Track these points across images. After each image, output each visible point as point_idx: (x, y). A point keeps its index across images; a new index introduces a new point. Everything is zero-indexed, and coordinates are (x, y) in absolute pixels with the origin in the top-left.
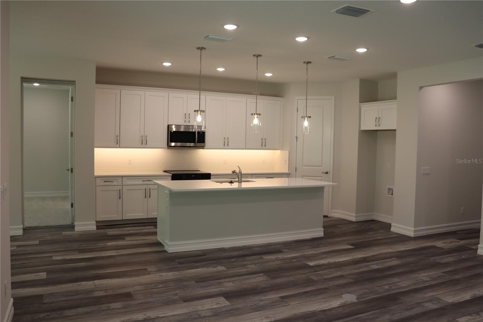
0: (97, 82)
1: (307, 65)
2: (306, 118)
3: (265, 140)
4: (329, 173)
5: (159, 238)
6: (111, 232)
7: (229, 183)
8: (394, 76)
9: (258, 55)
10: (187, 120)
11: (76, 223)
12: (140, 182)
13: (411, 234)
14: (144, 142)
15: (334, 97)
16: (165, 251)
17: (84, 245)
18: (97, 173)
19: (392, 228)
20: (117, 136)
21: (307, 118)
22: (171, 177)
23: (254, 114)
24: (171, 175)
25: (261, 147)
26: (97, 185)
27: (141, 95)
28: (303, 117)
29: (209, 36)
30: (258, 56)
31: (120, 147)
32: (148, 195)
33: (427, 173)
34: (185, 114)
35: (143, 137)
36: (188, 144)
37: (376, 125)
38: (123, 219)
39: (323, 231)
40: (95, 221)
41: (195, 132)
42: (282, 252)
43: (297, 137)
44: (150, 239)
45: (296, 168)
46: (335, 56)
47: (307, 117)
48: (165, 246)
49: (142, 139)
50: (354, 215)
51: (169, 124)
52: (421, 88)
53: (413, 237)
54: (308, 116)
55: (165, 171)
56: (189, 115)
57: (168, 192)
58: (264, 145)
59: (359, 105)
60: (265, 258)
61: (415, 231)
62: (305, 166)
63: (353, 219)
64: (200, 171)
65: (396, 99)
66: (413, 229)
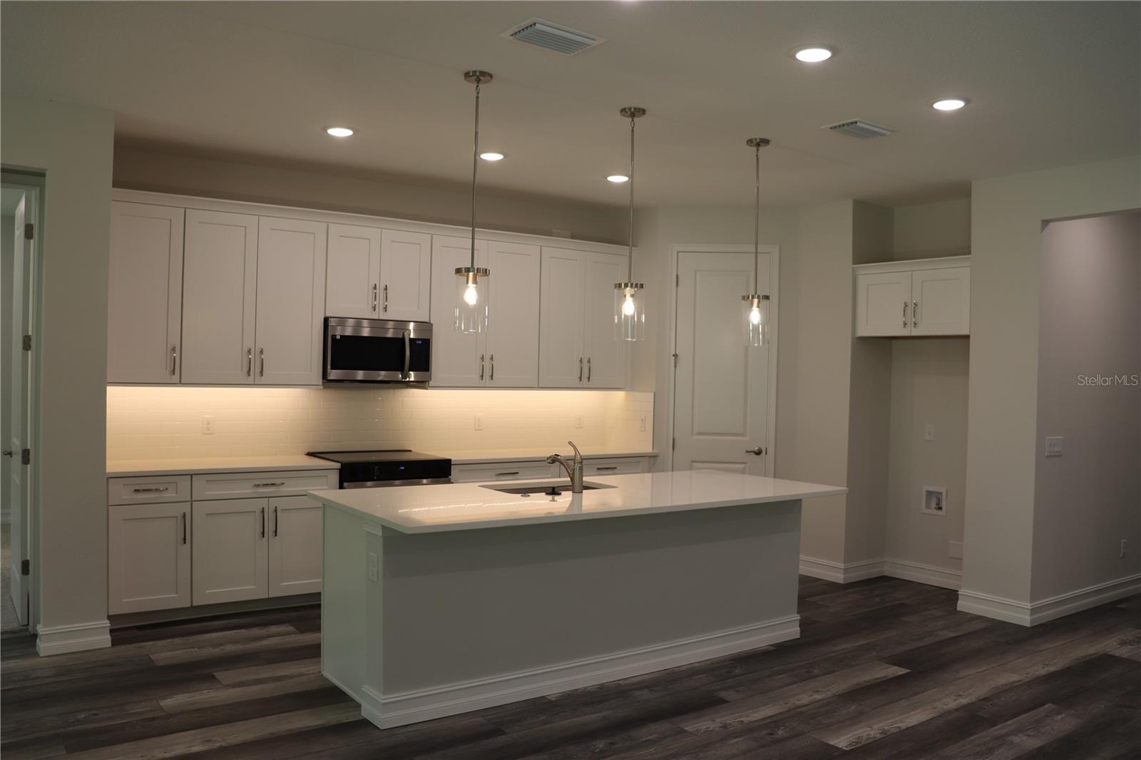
0: (116, 184)
1: (758, 150)
2: (756, 301)
3: (589, 362)
4: (764, 452)
5: (331, 670)
6: (165, 652)
7: (547, 494)
8: (962, 192)
9: (635, 108)
10: (380, 303)
11: (41, 629)
12: (246, 489)
13: (1025, 620)
14: (256, 368)
15: (778, 248)
17: (82, 716)
18: (115, 464)
19: (959, 602)
20: (174, 349)
21: (759, 302)
22: (338, 471)
23: (626, 286)
24: (338, 465)
25: (577, 384)
26: (110, 503)
27: (246, 227)
28: (745, 298)
29: (535, 24)
30: (635, 113)
31: (181, 383)
32: (270, 528)
33: (1057, 452)
34: (375, 288)
35: (252, 352)
36: (382, 375)
37: (905, 324)
38: (194, 605)
39: (798, 622)
40: (110, 618)
41: (403, 339)
43: (675, 356)
45: (674, 439)
46: (856, 123)
47: (758, 297)
48: (365, 705)
49: (250, 359)
50: (842, 566)
51: (327, 315)
52: (1046, 223)
53: (1030, 628)
55: (310, 454)
56: (386, 289)
57: (381, 535)
59: (853, 269)
62: (699, 434)
63: (839, 578)
64: (411, 451)
65: (970, 253)
66: (1028, 605)
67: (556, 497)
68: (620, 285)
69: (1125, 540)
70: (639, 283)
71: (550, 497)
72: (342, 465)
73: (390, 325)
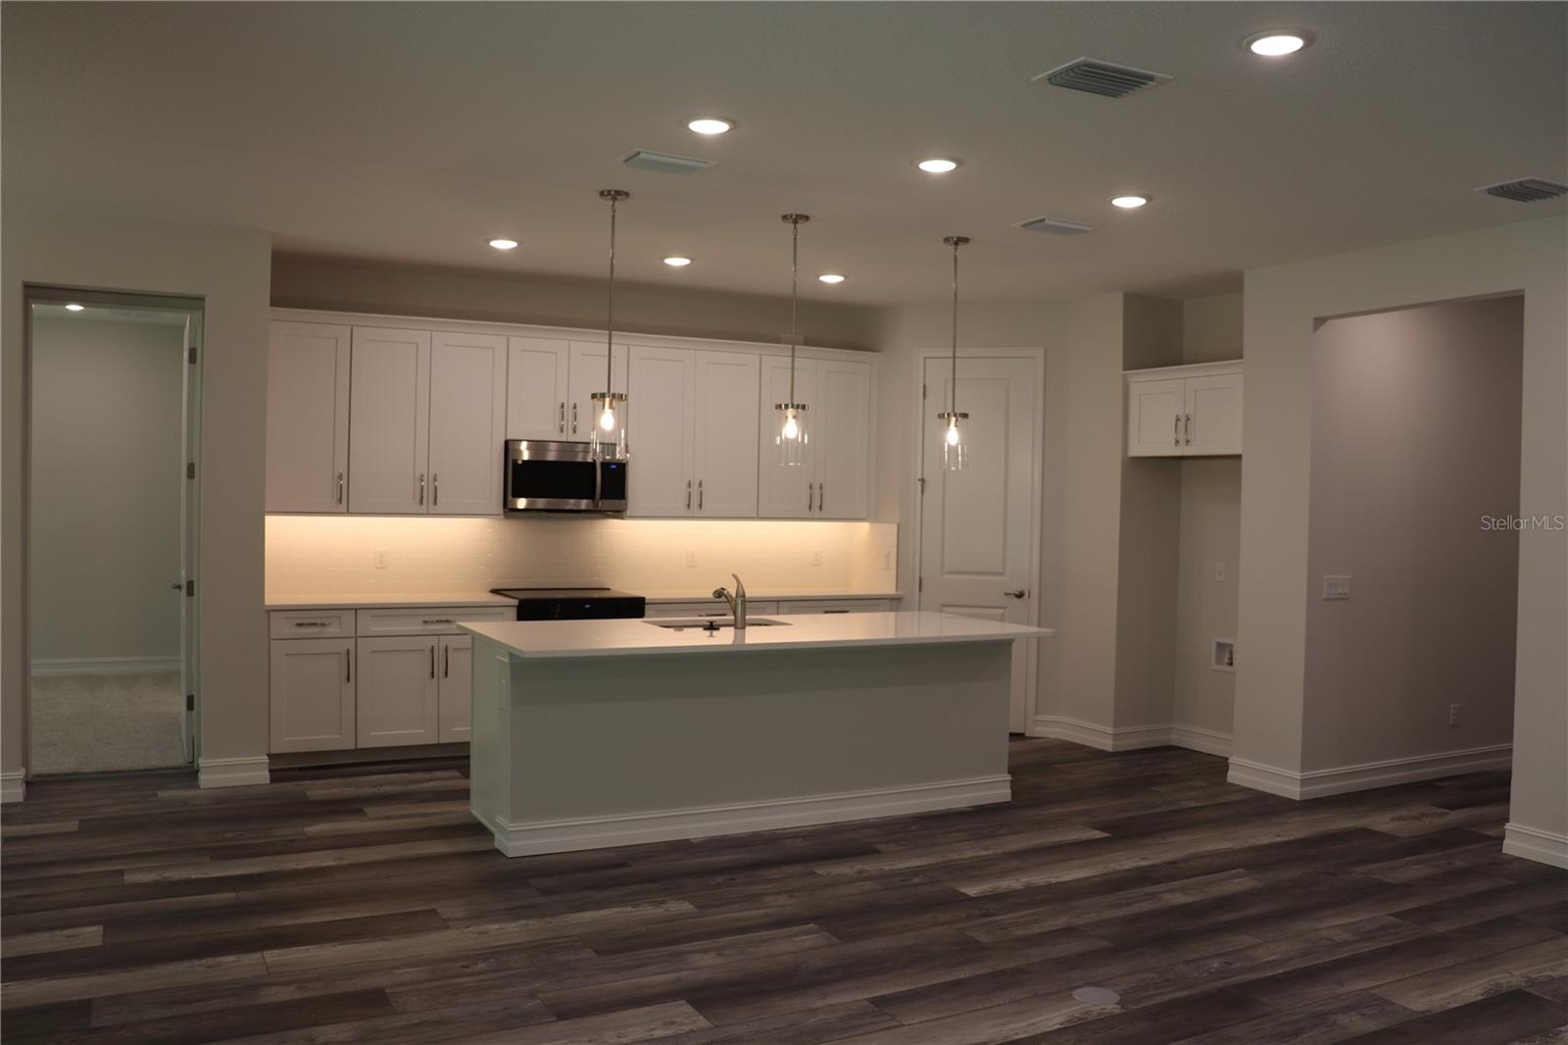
0: (276, 302)
1: (956, 250)
2: (953, 419)
3: (821, 488)
4: (1027, 594)
5: (477, 810)
6: (319, 790)
7: (705, 629)
8: (1231, 284)
9: (797, 216)
10: (568, 424)
11: (202, 762)
12: (414, 626)
13: (1294, 792)
14: (429, 496)
15: (1042, 349)
16: (497, 853)
17: (230, 835)
18: (272, 598)
19: (1229, 772)
20: (340, 477)
21: (957, 420)
22: (515, 609)
23: (787, 407)
24: (515, 602)
25: (807, 513)
26: (272, 637)
27: (417, 344)
28: (941, 416)
29: (639, 153)
30: (799, 219)
31: (348, 513)
32: (440, 668)
33: (1340, 594)
34: (563, 406)
35: (426, 479)
36: (571, 503)
37: (1177, 442)
38: (359, 747)
39: (1008, 784)
40: (268, 755)
41: (593, 464)
42: (879, 852)
43: (923, 480)
44: (446, 812)
45: (920, 580)
46: (1044, 220)
47: (955, 415)
48: (497, 836)
49: (422, 487)
50: (1110, 730)
51: (509, 438)
52: (1320, 322)
53: (1301, 801)
54: (957, 411)
55: (495, 591)
56: (575, 407)
57: (507, 661)
58: (816, 506)
59: (1124, 375)
60: (821, 871)
61: (1304, 782)
62: (950, 573)
63: (1107, 744)
64: (609, 589)
65: (1241, 357)
66: (1298, 775)
67: (715, 633)
68: (780, 406)
69: (1457, 705)
70: (801, 403)
71: (708, 633)
72: (520, 602)
73: (553, 446)
